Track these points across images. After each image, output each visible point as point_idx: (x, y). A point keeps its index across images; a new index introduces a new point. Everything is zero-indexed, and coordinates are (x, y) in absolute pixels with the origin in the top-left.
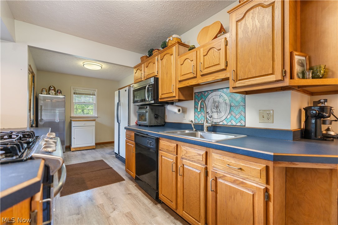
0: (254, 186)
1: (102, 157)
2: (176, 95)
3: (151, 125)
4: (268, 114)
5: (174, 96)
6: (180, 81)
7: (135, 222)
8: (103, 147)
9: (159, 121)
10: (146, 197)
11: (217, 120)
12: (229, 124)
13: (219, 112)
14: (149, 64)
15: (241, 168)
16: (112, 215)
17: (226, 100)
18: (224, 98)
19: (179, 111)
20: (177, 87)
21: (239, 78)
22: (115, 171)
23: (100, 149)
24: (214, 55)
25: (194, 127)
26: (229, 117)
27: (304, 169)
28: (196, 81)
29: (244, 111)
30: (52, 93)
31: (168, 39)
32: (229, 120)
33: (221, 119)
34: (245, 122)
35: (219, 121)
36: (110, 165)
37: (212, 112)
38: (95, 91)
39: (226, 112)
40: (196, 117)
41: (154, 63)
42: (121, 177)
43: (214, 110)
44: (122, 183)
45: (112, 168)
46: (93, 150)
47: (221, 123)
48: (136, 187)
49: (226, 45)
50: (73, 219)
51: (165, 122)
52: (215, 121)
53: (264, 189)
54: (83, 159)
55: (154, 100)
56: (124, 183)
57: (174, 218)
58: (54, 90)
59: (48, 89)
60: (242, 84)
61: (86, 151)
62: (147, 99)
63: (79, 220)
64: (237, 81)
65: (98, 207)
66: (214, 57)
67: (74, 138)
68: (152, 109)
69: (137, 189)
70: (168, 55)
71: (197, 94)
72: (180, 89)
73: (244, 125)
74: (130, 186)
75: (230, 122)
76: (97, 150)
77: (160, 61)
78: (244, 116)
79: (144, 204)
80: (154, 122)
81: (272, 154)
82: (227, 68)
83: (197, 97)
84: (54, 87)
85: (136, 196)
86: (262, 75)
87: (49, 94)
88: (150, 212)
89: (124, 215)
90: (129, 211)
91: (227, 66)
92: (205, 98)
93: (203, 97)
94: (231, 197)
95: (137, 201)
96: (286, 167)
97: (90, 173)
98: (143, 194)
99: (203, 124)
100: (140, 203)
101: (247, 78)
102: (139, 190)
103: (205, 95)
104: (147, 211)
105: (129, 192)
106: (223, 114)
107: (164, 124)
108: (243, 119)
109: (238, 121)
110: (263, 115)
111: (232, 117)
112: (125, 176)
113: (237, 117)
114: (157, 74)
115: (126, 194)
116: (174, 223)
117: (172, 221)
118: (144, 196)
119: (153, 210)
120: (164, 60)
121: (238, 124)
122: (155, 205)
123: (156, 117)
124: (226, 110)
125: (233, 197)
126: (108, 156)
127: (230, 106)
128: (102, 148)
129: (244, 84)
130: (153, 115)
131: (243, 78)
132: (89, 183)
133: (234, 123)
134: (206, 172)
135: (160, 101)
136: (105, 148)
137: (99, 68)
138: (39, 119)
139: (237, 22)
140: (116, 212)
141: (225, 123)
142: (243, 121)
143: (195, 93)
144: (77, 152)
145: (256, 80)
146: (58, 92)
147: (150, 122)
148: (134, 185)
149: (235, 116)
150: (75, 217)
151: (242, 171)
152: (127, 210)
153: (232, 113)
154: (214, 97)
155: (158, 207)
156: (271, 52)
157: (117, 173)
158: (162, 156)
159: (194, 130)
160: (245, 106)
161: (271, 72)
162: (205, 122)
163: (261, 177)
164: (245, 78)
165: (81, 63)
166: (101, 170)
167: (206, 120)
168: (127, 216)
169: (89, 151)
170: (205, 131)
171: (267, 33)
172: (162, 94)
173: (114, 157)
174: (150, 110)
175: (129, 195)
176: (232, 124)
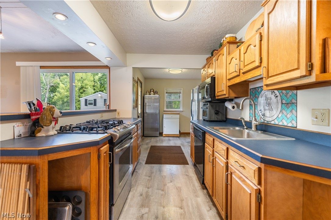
0: (250, 185)
1: (181, 144)
2: (226, 93)
3: (212, 120)
4: (323, 115)
5: (225, 94)
6: (229, 80)
7: (181, 194)
8: (186, 136)
9: (220, 117)
10: (198, 181)
11: (269, 118)
12: (281, 124)
13: (271, 110)
14: (210, 65)
15: (244, 166)
16: (168, 185)
17: (278, 96)
18: (276, 94)
19: (233, 107)
20: (227, 85)
21: (270, 75)
22: (185, 156)
23: (183, 138)
24: (251, 53)
25: (245, 124)
26: (280, 115)
27: (320, 184)
28: (239, 79)
29: (296, 109)
30: (152, 94)
31: (223, 40)
32: (280, 120)
33: (273, 117)
34: (297, 123)
35: (270, 119)
36: (183, 151)
37: (265, 110)
38: (181, 90)
39: (277, 110)
40: (251, 114)
41: (213, 64)
42: (187, 161)
43: (267, 108)
44: (185, 166)
45: (183, 153)
46: (177, 138)
47: (273, 122)
48: (194, 172)
49: (261, 40)
50: (146, 179)
51: (226, 118)
52: (267, 119)
53: (256, 190)
54: (168, 143)
55: (211, 97)
56: (187, 167)
57: (212, 204)
58: (153, 91)
59: (150, 91)
60: (272, 81)
61: (172, 138)
62: (206, 97)
63: (149, 180)
64: (268, 78)
65: (162, 177)
66: (251, 54)
67: (165, 127)
68: (212, 106)
69: (195, 173)
70: (220, 56)
71: (252, 90)
72: (230, 87)
73: (295, 126)
74: (191, 170)
75: (281, 122)
76: (181, 138)
77: (216, 61)
78: (296, 115)
79: (194, 185)
80: (214, 117)
81: (261, 156)
82: (262, 64)
83: (252, 93)
84: (153, 90)
85: (191, 178)
86: (289, 70)
87: (150, 95)
88: (195, 193)
89: (176, 188)
90: (180, 186)
91: (261, 62)
92: (259, 94)
93: (257, 93)
94: (238, 192)
95: (190, 182)
96: (304, 179)
97: (167, 154)
98: (197, 178)
99: (252, 121)
100: (191, 184)
101: (276, 74)
102: (195, 175)
103: (259, 91)
104: (194, 191)
105: (187, 174)
106: (274, 112)
107: (226, 120)
108: (295, 119)
109: (289, 121)
110: (316, 116)
111: (283, 115)
112: (191, 162)
113: (288, 116)
114: (214, 74)
115: (184, 175)
116: (210, 207)
117: (209, 205)
118: (198, 180)
119: (199, 192)
120: (219, 60)
121: (289, 125)
122: (202, 190)
123: (217, 113)
124: (278, 108)
125: (239, 193)
126: (186, 144)
127: (282, 104)
128: (184, 137)
129: (273, 81)
130: (213, 112)
131: (273, 75)
132: (164, 160)
133: (285, 124)
134: (227, 166)
135: (216, 98)
136: (187, 137)
137: (180, 72)
138: (145, 112)
139: (269, 14)
140: (171, 184)
141: (277, 122)
142: (294, 122)
143: (250, 89)
144: (166, 137)
145: (283, 76)
146: (155, 93)
147: (210, 117)
148: (193, 170)
149: (286, 115)
150: (148, 178)
151: (245, 170)
152: (179, 185)
153: (284, 111)
154: (266, 93)
155: (204, 191)
156: (297, 44)
157: (185, 158)
158: (206, 148)
159: (245, 128)
160: (297, 103)
161: (296, 67)
162: (253, 121)
163: (255, 177)
164: (274, 74)
165: (167, 70)
166: (176, 153)
167: (255, 118)
168: (177, 189)
169: (174, 138)
170: (253, 129)
171: (293, 22)
172: (217, 92)
173: (190, 145)
174: (210, 106)
175: (186, 176)
176: (283, 125)
